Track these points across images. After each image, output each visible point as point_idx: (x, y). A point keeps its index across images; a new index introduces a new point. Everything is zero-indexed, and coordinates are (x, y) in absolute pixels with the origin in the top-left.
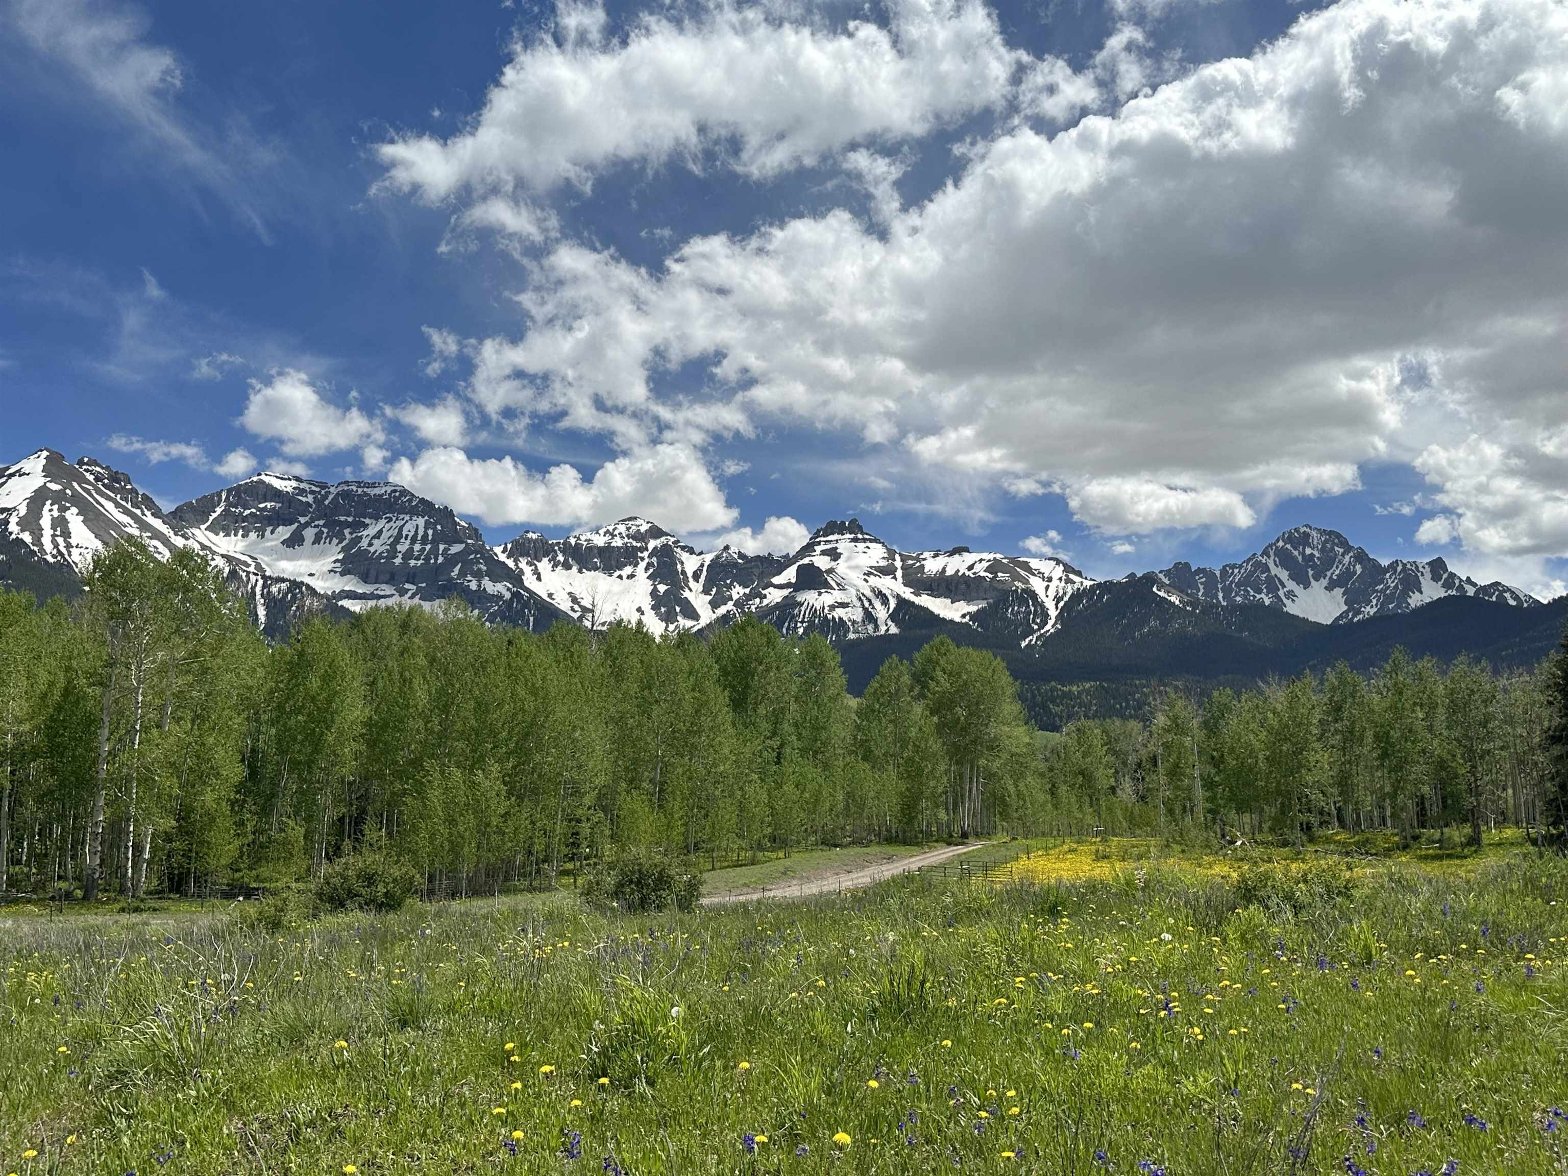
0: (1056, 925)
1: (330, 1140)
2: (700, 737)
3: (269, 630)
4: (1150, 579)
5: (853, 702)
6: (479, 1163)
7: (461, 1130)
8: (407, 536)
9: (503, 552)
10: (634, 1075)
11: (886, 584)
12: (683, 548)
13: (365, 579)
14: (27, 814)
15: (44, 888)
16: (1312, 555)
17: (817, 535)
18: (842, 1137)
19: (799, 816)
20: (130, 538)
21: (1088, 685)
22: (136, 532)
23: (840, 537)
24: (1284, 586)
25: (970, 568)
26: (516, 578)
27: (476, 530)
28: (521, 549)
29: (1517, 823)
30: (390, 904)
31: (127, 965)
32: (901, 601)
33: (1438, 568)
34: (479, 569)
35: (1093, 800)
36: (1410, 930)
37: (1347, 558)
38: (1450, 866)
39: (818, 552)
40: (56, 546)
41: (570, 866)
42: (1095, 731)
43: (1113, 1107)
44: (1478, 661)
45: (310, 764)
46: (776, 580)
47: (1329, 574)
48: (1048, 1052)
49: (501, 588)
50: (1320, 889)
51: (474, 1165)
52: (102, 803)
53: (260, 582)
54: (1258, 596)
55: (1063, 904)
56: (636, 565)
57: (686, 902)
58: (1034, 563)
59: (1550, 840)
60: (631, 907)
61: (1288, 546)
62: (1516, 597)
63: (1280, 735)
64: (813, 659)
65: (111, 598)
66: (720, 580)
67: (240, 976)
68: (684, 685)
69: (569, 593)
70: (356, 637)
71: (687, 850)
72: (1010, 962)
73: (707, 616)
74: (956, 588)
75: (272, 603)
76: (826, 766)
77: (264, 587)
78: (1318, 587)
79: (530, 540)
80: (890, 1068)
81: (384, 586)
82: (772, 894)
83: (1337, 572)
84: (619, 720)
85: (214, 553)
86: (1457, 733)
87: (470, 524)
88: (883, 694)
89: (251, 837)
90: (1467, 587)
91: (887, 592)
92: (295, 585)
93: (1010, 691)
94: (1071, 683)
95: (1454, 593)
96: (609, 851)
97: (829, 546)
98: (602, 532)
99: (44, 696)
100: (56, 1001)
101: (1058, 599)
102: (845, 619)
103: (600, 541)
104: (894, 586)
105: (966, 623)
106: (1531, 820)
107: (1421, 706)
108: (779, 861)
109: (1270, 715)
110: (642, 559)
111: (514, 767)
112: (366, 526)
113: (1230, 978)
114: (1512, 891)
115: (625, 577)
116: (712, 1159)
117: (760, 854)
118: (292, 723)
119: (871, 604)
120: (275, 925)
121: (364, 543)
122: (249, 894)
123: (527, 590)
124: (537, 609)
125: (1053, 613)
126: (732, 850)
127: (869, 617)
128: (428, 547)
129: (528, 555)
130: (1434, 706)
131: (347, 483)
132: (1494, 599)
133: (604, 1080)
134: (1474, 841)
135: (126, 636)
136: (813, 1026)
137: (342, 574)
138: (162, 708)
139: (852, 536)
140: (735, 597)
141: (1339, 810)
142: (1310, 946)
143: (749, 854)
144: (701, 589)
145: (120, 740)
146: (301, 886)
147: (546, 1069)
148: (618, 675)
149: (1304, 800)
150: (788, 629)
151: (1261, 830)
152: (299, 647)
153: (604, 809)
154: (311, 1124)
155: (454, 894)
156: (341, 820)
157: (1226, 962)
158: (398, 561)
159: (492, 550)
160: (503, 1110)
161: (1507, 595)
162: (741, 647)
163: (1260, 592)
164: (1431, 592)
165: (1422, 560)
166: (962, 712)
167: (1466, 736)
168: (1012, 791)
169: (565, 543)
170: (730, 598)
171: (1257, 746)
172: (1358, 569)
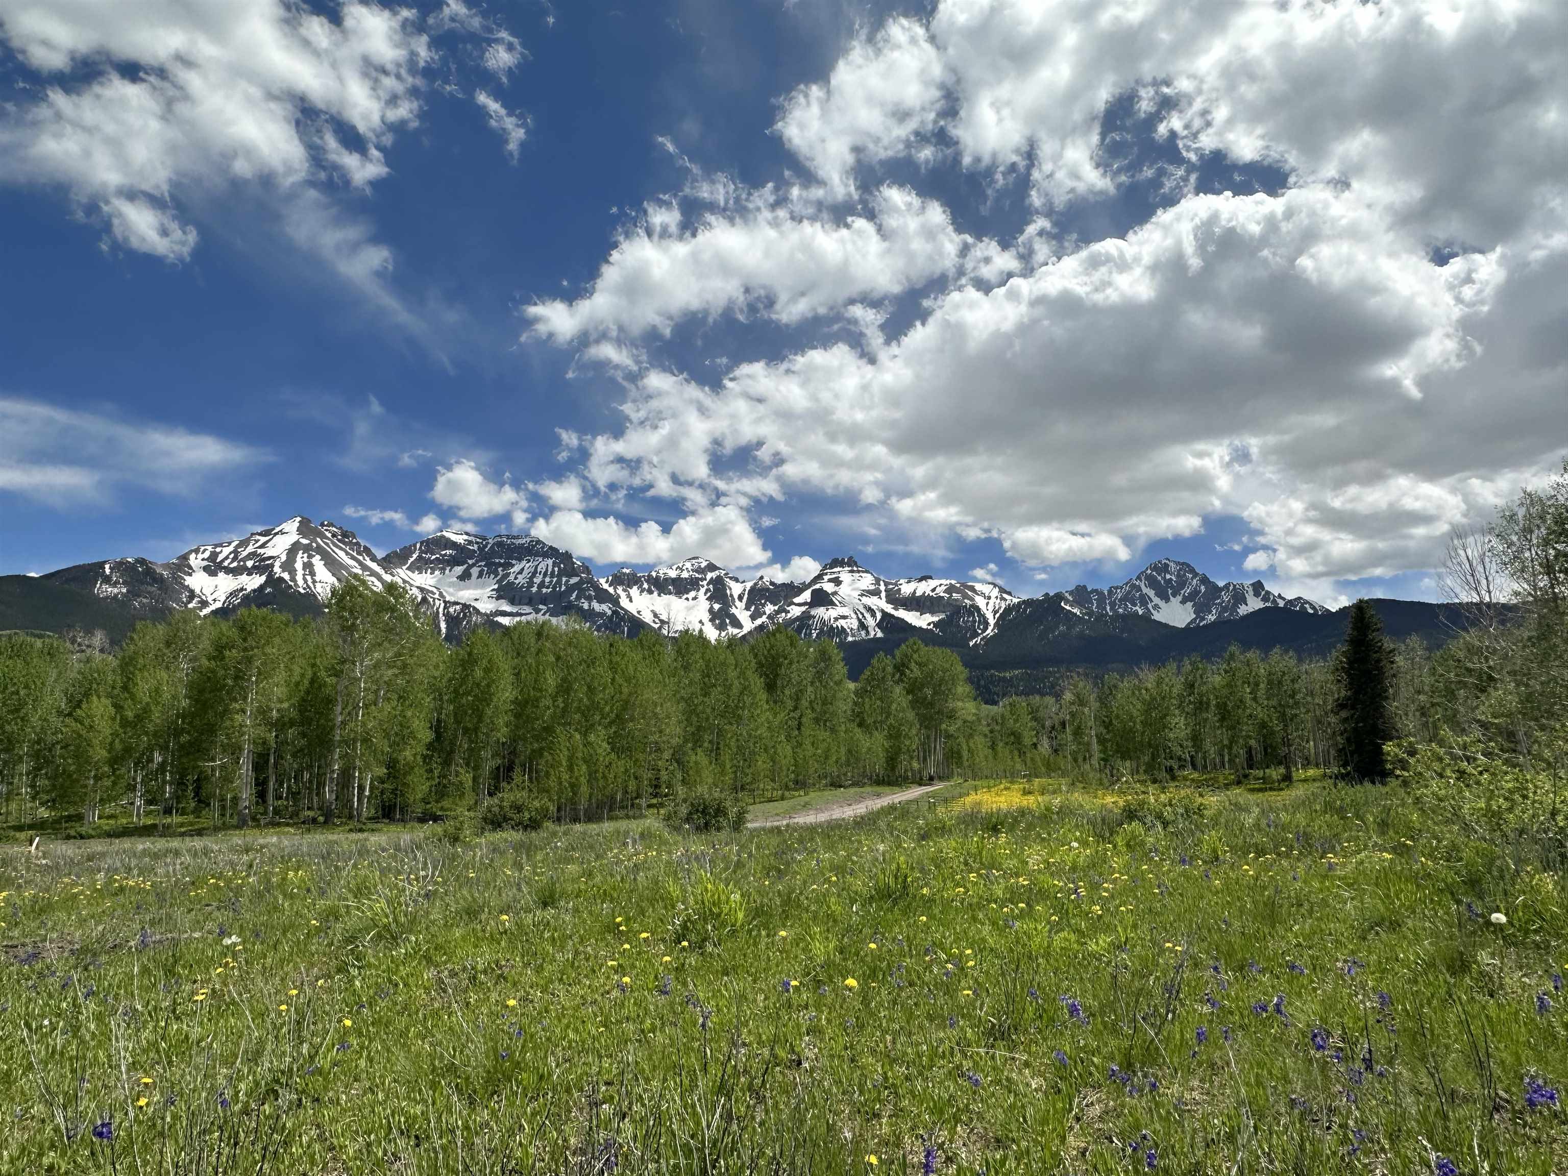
0: (997, 839)
1: (496, 983)
2: (744, 711)
3: (448, 638)
4: (1059, 597)
5: (852, 686)
6: (599, 999)
7: (586, 976)
8: (540, 572)
9: (606, 583)
10: (704, 940)
11: (873, 601)
12: (731, 578)
13: (512, 602)
14: (286, 764)
15: (297, 815)
16: (1171, 579)
17: (825, 568)
18: (851, 982)
19: (813, 765)
20: (356, 576)
21: (1016, 672)
22: (360, 572)
23: (841, 569)
24: (1152, 601)
25: (933, 590)
26: (615, 601)
27: (587, 568)
28: (618, 580)
29: (1317, 765)
30: (533, 825)
31: (355, 866)
32: (885, 615)
33: (1258, 587)
34: (590, 594)
35: (1022, 754)
36: (1245, 838)
37: (1195, 581)
38: (1271, 796)
39: (826, 580)
40: (305, 581)
41: (654, 801)
42: (1022, 702)
43: (1040, 960)
44: (1286, 651)
45: (476, 729)
46: (797, 600)
47: (1182, 592)
48: (994, 924)
49: (605, 608)
50: (1181, 811)
51: (596, 1000)
52: (336, 757)
53: (442, 605)
54: (1134, 608)
55: (1002, 824)
56: (698, 590)
57: (738, 824)
58: (978, 587)
59: (1343, 777)
60: (698, 829)
61: (1154, 573)
62: (1314, 608)
63: (1150, 706)
64: (824, 656)
65: (343, 616)
66: (757, 601)
67: (433, 873)
68: (732, 674)
69: (652, 611)
70: (506, 641)
71: (735, 789)
72: (966, 864)
73: (748, 626)
74: (924, 605)
75: (450, 619)
76: (833, 730)
77: (445, 608)
78: (1175, 601)
79: (624, 574)
80: (883, 936)
81: (525, 607)
82: (796, 820)
83: (1188, 591)
84: (688, 701)
85: (411, 585)
86: (1274, 702)
87: (583, 563)
88: (874, 680)
89: (437, 780)
90: (1279, 601)
91: (874, 608)
92: (466, 606)
93: (962, 677)
94: (1005, 671)
95: (1270, 605)
96: (681, 791)
97: (833, 576)
98: (674, 567)
99: (297, 684)
100: (308, 890)
101: (995, 612)
102: (845, 627)
103: (673, 574)
104: (880, 603)
105: (931, 630)
106: (1327, 764)
107: (1249, 683)
108: (801, 797)
109: (1144, 692)
110: (703, 586)
111: (615, 732)
112: (513, 566)
113: (1119, 872)
114: (1316, 811)
115: (690, 599)
116: (761, 997)
117: (787, 794)
118: (464, 701)
119: (863, 616)
120: (455, 840)
121: (512, 577)
122: (436, 819)
123: (622, 609)
124: (630, 622)
125: (992, 622)
126: (767, 790)
127: (863, 626)
128: (555, 580)
129: (623, 585)
130: (1257, 684)
131: (500, 536)
132: (1298, 608)
133: (685, 943)
134: (1287, 778)
135: (353, 643)
136: (829, 907)
137: (498, 599)
138: (376, 692)
139: (850, 569)
140: (768, 612)
141: (1192, 757)
142: (1175, 850)
143: (780, 792)
144: (744, 607)
145: (349, 713)
146: (472, 814)
147: (644, 935)
148: (686, 668)
149: (1167, 751)
150: (805, 634)
151: (1138, 772)
152: (468, 649)
153: (677, 761)
154: (485, 972)
155: (576, 820)
156: (498, 768)
157: (1116, 863)
158: (534, 589)
159: (598, 581)
160: (615, 963)
161: (1307, 606)
162: (772, 647)
163: (1135, 605)
164: (1254, 604)
165: (1248, 582)
166: (929, 692)
167: (1280, 705)
168: (965, 747)
169: (649, 576)
170: (765, 613)
171: (1135, 713)
172: (1203, 588)
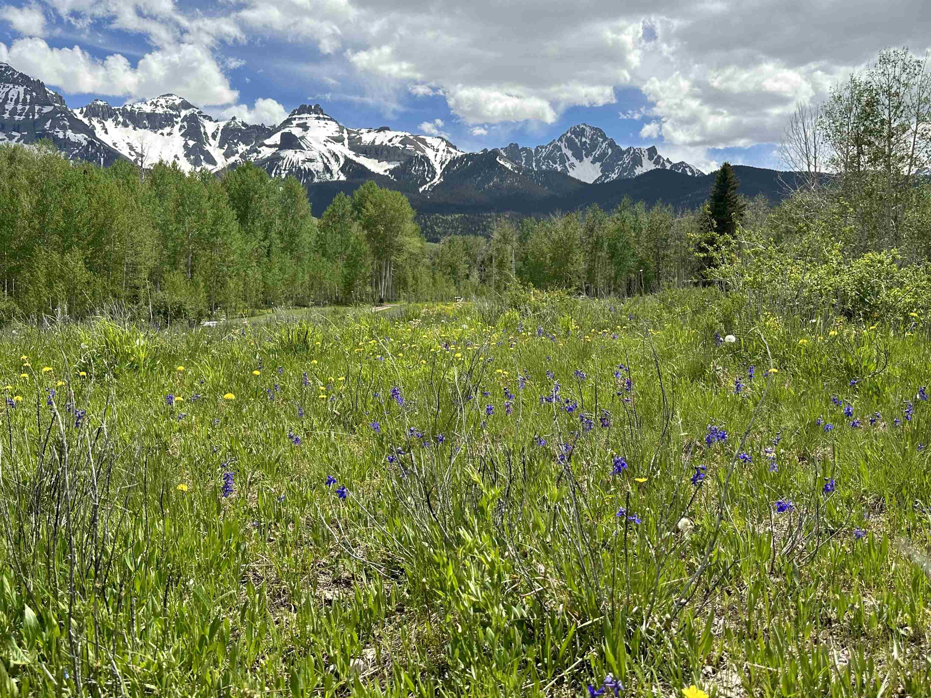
2: (217, 238)
4: (495, 153)
5: (315, 221)
8: (12, 99)
9: (81, 113)
11: (338, 148)
12: (205, 117)
16: (585, 142)
17: (293, 113)
19: (281, 288)
21: (457, 216)
23: (308, 115)
24: (569, 160)
25: (390, 141)
26: (91, 132)
27: (61, 97)
28: (92, 112)
32: (348, 160)
33: (652, 151)
34: (64, 124)
35: (456, 282)
37: (604, 144)
39: (294, 125)
42: (459, 240)
44: (666, 205)
46: (267, 142)
47: (594, 153)
49: (81, 138)
54: (555, 166)
56: (173, 126)
58: (429, 140)
61: (573, 136)
62: (692, 171)
63: (558, 245)
64: (290, 192)
66: (230, 140)
68: (206, 204)
69: (128, 143)
73: (221, 163)
74: (381, 153)
76: (299, 259)
78: (587, 161)
79: (99, 106)
83: (598, 153)
84: (164, 227)
86: (651, 244)
87: (56, 93)
88: (335, 216)
90: (667, 164)
91: (338, 154)
93: (410, 216)
94: (447, 215)
95: (659, 167)
97: (301, 122)
98: (149, 103)
101: (442, 163)
102: (312, 169)
103: (148, 109)
104: (344, 150)
105: (387, 176)
109: (554, 233)
110: (177, 123)
111: (92, 254)
115: (165, 134)
117: (257, 311)
119: (328, 160)
123: (99, 140)
124: (106, 153)
125: (439, 171)
126: (239, 308)
127: (327, 169)
128: (27, 107)
129: (98, 116)
132: (680, 171)
139: (316, 116)
140: (240, 151)
143: (250, 310)
144: (218, 145)
148: (161, 196)
149: (568, 281)
150: (275, 174)
158: (6, 116)
159: (72, 111)
161: (687, 169)
162: (243, 182)
163: (555, 163)
164: (647, 166)
165: (645, 147)
166: (381, 228)
167: (656, 246)
168: (410, 275)
169: (123, 109)
170: (237, 152)
171: (546, 250)
172: (610, 151)
